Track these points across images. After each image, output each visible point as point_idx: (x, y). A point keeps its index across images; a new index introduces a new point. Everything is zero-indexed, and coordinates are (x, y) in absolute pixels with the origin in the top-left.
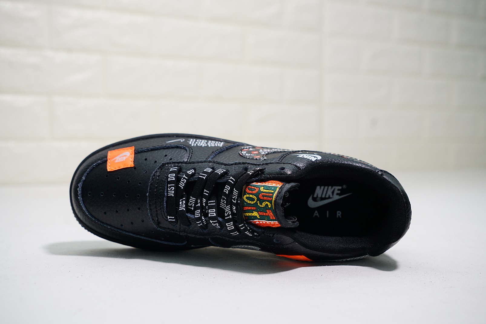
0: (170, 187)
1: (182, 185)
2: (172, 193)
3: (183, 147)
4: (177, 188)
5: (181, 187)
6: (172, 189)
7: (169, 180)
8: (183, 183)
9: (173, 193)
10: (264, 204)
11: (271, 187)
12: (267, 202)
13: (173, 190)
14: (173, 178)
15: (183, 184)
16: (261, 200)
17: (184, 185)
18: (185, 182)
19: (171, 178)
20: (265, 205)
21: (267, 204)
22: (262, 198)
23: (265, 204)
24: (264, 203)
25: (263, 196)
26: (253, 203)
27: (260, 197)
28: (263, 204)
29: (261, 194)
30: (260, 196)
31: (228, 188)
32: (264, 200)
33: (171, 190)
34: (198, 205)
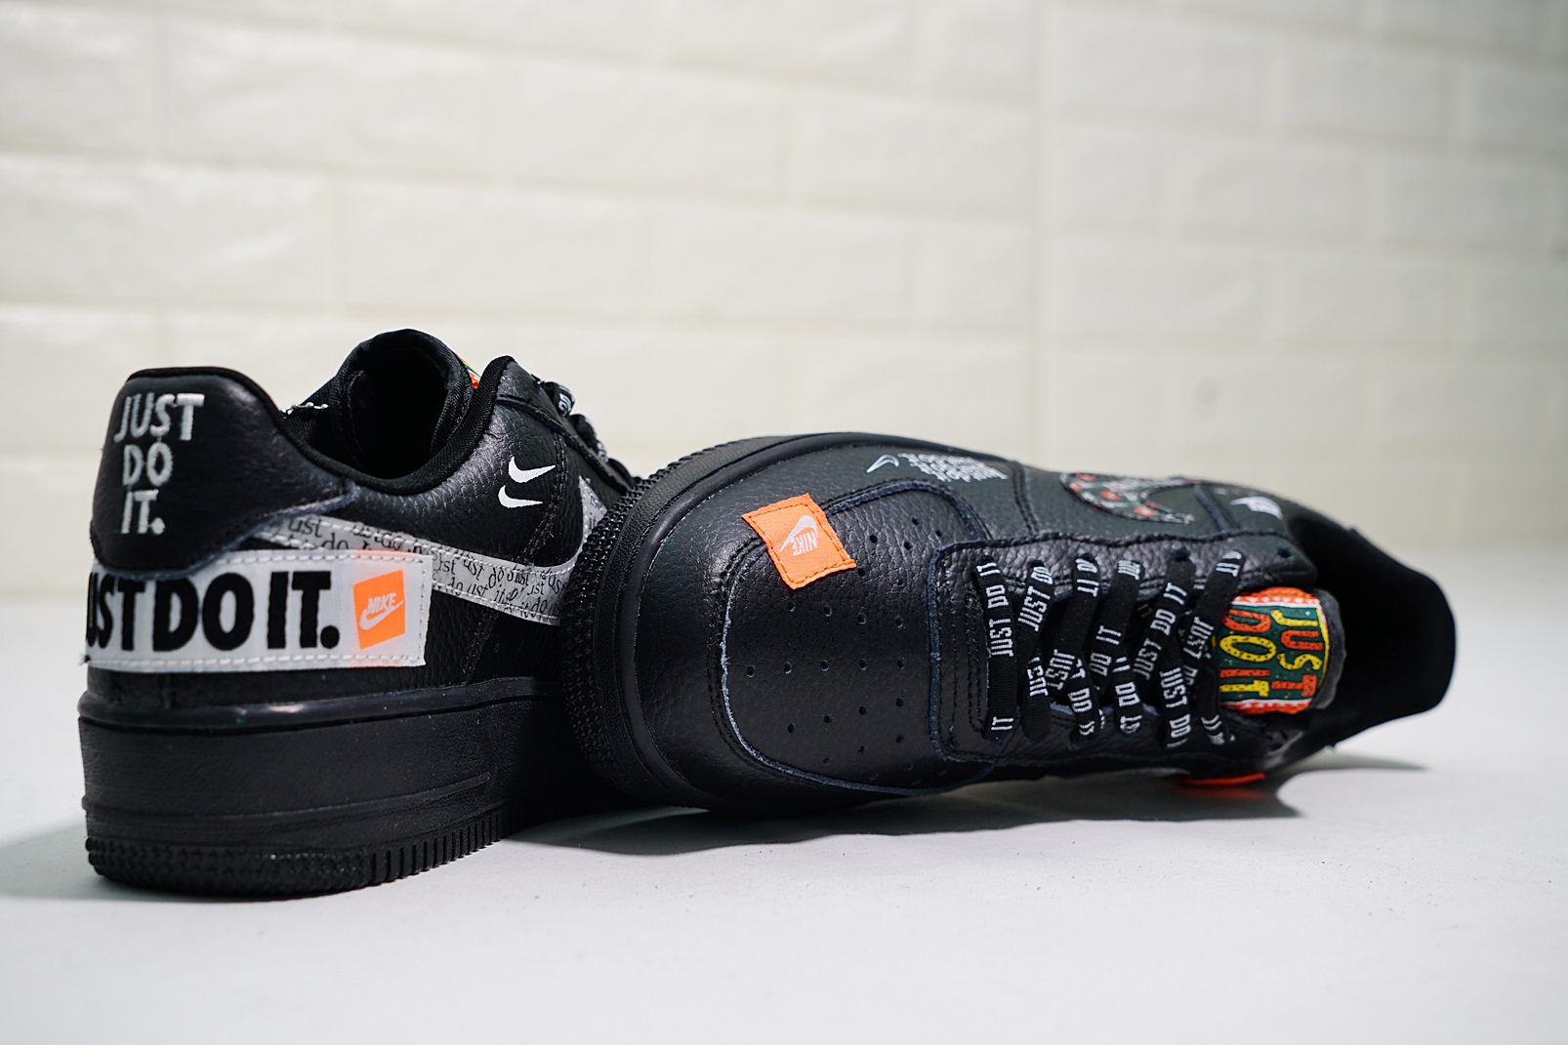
0: (998, 628)
1: (1035, 619)
2: (1005, 647)
3: (930, 489)
4: (1020, 632)
5: (1033, 625)
6: (1007, 635)
7: (990, 606)
8: (1037, 614)
9: (1010, 646)
10: (1299, 662)
11: (1301, 611)
12: (1309, 657)
13: (1008, 638)
14: (1002, 601)
15: (1038, 618)
16: (1292, 650)
17: (1041, 619)
18: (1043, 610)
19: (996, 599)
20: (1302, 664)
21: (1310, 662)
22: (1292, 645)
23: (1304, 660)
24: (1301, 657)
25: (1294, 638)
26: (1263, 658)
27: (1283, 641)
28: (1297, 661)
29: (1285, 633)
30: (1285, 639)
31: (1168, 619)
32: (1298, 650)
33: (1003, 637)
34: (1078, 675)
